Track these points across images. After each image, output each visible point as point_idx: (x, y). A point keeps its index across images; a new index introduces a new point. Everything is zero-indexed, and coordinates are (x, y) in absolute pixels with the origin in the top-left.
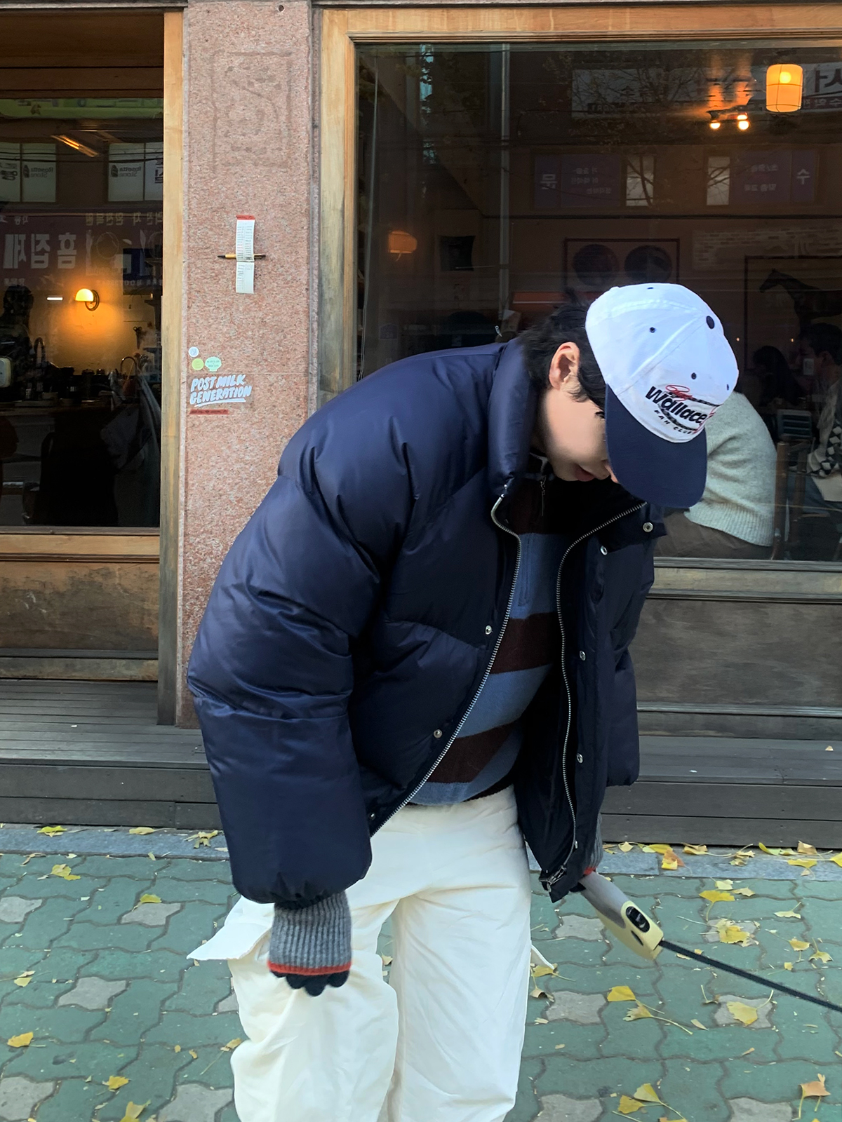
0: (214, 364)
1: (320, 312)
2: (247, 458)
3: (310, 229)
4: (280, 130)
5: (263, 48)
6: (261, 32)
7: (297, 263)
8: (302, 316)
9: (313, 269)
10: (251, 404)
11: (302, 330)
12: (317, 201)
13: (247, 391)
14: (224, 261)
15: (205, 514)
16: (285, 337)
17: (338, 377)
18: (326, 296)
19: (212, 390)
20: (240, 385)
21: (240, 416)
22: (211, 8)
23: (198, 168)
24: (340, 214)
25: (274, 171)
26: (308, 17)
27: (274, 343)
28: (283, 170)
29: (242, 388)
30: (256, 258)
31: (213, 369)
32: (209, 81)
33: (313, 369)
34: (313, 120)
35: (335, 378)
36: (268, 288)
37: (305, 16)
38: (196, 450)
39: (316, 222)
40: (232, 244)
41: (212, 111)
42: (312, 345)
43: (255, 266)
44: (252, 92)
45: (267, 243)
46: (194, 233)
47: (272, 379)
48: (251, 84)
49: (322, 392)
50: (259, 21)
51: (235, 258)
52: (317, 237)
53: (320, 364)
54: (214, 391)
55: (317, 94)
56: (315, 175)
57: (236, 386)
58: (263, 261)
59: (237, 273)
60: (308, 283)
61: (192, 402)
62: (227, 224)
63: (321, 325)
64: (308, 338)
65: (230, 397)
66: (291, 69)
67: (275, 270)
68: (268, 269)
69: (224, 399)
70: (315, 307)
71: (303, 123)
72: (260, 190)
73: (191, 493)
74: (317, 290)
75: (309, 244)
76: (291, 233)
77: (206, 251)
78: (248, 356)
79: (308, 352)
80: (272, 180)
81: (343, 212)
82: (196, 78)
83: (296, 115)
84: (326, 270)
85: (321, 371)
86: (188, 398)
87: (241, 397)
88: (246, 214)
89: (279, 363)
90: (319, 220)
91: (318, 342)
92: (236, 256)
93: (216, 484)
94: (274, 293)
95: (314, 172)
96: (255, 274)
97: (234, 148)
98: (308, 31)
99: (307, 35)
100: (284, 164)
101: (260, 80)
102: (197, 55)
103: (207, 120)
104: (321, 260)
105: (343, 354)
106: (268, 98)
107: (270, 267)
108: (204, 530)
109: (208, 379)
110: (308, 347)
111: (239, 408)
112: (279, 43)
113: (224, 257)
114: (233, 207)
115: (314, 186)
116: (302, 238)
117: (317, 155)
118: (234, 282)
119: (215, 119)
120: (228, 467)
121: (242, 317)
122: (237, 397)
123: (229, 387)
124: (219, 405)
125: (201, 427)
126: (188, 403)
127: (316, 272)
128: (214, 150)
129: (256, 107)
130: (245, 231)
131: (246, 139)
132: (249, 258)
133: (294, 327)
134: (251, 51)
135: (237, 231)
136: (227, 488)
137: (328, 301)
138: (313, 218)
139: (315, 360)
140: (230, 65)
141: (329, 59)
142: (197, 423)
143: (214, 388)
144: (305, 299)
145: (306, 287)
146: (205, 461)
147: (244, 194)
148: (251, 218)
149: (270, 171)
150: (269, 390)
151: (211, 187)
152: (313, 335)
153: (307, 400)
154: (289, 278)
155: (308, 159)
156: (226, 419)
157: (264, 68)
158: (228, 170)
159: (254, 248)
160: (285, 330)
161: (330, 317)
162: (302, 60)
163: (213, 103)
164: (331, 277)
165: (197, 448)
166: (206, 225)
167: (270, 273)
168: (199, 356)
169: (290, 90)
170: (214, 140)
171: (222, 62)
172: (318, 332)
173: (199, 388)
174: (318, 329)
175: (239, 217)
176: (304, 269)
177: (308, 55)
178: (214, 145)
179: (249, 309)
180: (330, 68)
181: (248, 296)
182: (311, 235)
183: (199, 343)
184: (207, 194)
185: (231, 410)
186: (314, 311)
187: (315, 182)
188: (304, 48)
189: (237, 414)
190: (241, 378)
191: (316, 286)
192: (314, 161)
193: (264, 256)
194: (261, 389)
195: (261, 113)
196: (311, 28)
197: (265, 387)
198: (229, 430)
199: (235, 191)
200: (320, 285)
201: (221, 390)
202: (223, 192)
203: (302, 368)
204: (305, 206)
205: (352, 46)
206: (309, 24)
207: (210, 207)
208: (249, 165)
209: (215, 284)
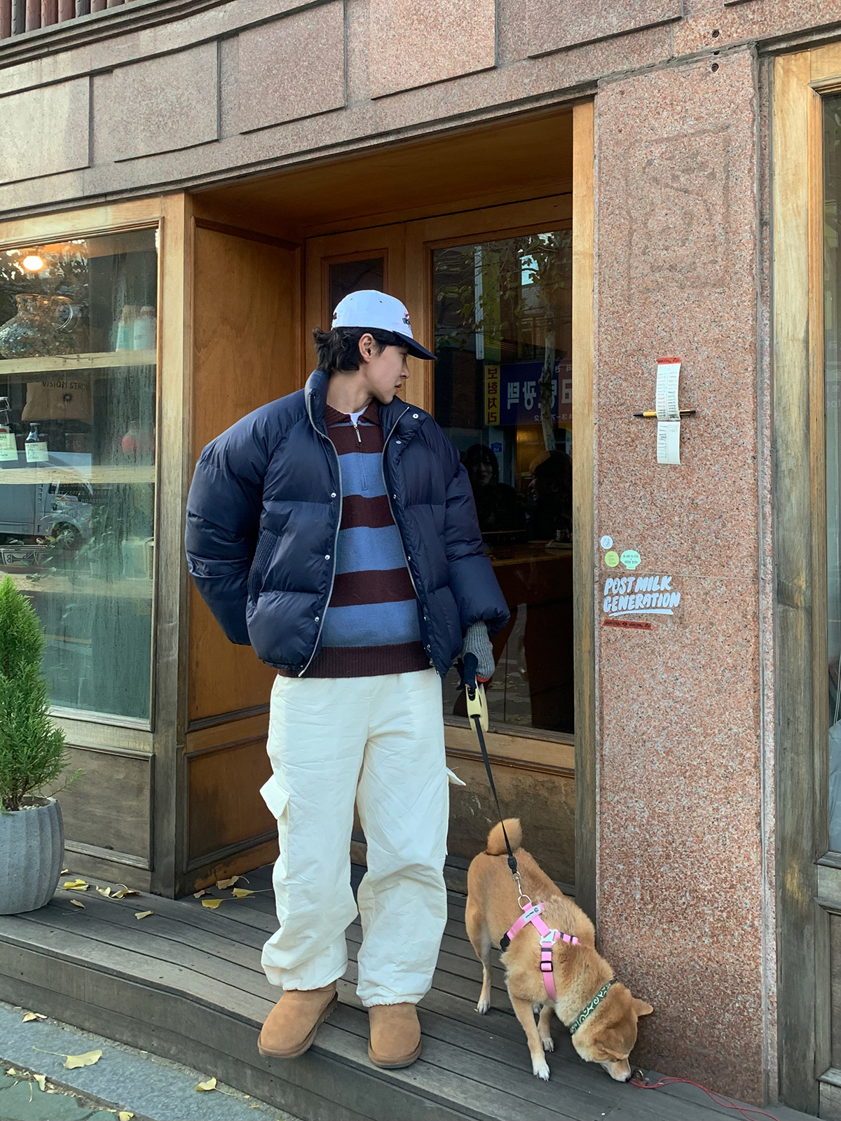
0: (632, 559)
1: (774, 489)
2: (677, 693)
3: (757, 370)
4: (714, 235)
5: (691, 127)
6: (689, 105)
7: (739, 420)
8: (748, 497)
9: (762, 427)
10: (680, 617)
11: (748, 515)
12: (767, 329)
13: (675, 599)
14: (642, 421)
15: (626, 765)
16: (724, 526)
17: (804, 587)
18: (784, 467)
19: (629, 594)
20: (666, 591)
21: (666, 633)
22: (627, 88)
23: (610, 300)
24: (802, 346)
25: (706, 294)
26: (752, 71)
27: (709, 534)
28: (718, 290)
29: (667, 595)
30: (683, 415)
31: (631, 567)
32: (623, 183)
33: (765, 574)
34: (762, 214)
35: (801, 587)
36: (699, 456)
37: (748, 71)
38: (613, 675)
39: (767, 359)
40: (652, 399)
41: (627, 223)
42: (764, 537)
43: (682, 427)
44: (677, 190)
45: (697, 394)
46: (604, 386)
47: (707, 584)
48: (675, 178)
49: (781, 608)
50: (686, 91)
51: (656, 417)
52: (768, 382)
53: (777, 565)
54: (633, 597)
55: (767, 177)
56: (765, 293)
57: (659, 591)
58: (693, 420)
59: (658, 437)
60: (755, 449)
61: (606, 609)
62: (645, 370)
63: (777, 508)
64: (757, 527)
65: (653, 606)
66: (730, 149)
67: (709, 431)
68: (699, 430)
69: (645, 608)
70: (767, 481)
71: (746, 221)
72: (687, 321)
73: (607, 732)
74: (769, 458)
75: (755, 392)
76: (730, 379)
77: (619, 408)
78: (674, 551)
79: (757, 549)
80: (704, 306)
81: (807, 342)
82: (607, 183)
83: (736, 211)
84: (782, 428)
85: (778, 576)
86: (601, 602)
87: (667, 608)
88: (669, 356)
89: (716, 563)
90: (771, 355)
91: (772, 533)
92: (657, 413)
93: (638, 725)
94: (708, 463)
95: (762, 288)
96: (682, 438)
97: (654, 269)
98: (751, 90)
99: (750, 97)
100: (721, 283)
101: (688, 171)
102: (609, 153)
103: (621, 235)
104: (775, 414)
105: (811, 551)
106: (697, 194)
107: (702, 427)
108: (625, 786)
109: (624, 579)
110: (757, 540)
111: (665, 623)
112: (712, 115)
113: (641, 416)
114: (653, 347)
115: (764, 308)
116: (746, 384)
117: (767, 264)
118: (654, 448)
119: (631, 234)
120: (653, 704)
121: (666, 497)
122: (662, 607)
123: (651, 592)
124: (640, 616)
125: (618, 645)
126: (601, 610)
127: (767, 432)
128: (629, 274)
129: (683, 208)
130: (667, 378)
131: (671, 254)
132: (673, 416)
133: (737, 513)
134: (676, 133)
135: (658, 380)
136: (652, 732)
137: (786, 473)
138: (762, 354)
139: (769, 560)
140: (650, 158)
141: (784, 126)
142: (612, 638)
143: (632, 592)
144: (752, 471)
145: (752, 454)
146: (624, 691)
147: (667, 329)
148: (676, 360)
149: (701, 294)
150: (704, 600)
151: (626, 323)
152: (765, 523)
153: (758, 618)
154: (728, 442)
155: (754, 271)
156: (649, 636)
157: (693, 154)
158: (646, 299)
159: (679, 401)
160: (724, 516)
161: (789, 497)
162: (744, 133)
163: (628, 213)
164: (790, 438)
165: (613, 672)
166: (619, 375)
167: (702, 435)
168: (613, 549)
169: (727, 178)
170: (628, 261)
171: (640, 154)
172: (773, 520)
173: (615, 592)
174: (773, 514)
175: (660, 361)
176: (749, 429)
177: (753, 125)
178: (630, 267)
179: (674, 486)
180: (785, 137)
181: (674, 467)
182: (759, 380)
183: (613, 531)
184: (620, 334)
185: (654, 624)
186: (765, 487)
187: (765, 303)
188: (747, 115)
189: (663, 630)
190: (666, 581)
191: (767, 452)
192: (763, 273)
193: (693, 413)
194: (693, 598)
195: (689, 216)
196: (757, 87)
197: (698, 597)
198: (653, 652)
199: (656, 325)
200: (774, 449)
201: (641, 595)
202: (640, 328)
203: (749, 570)
204: (750, 338)
205: (818, 98)
206: (753, 79)
207: (624, 350)
208: (673, 288)
209: (631, 451)
